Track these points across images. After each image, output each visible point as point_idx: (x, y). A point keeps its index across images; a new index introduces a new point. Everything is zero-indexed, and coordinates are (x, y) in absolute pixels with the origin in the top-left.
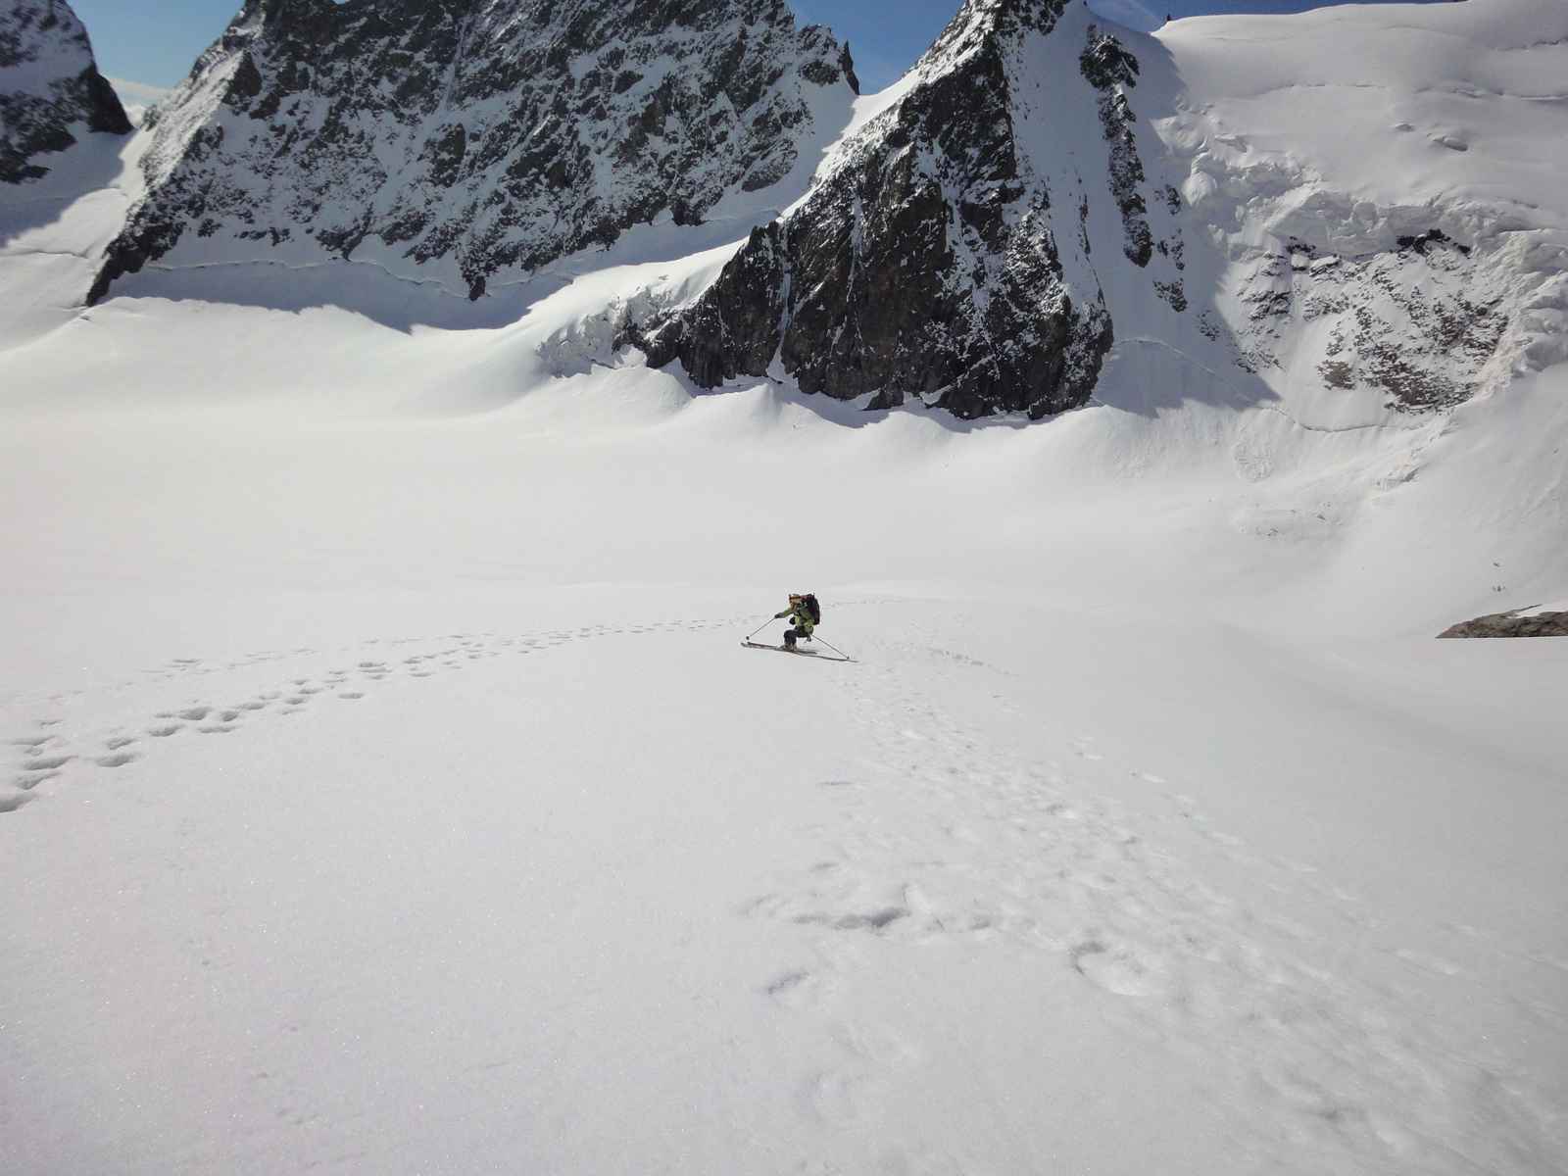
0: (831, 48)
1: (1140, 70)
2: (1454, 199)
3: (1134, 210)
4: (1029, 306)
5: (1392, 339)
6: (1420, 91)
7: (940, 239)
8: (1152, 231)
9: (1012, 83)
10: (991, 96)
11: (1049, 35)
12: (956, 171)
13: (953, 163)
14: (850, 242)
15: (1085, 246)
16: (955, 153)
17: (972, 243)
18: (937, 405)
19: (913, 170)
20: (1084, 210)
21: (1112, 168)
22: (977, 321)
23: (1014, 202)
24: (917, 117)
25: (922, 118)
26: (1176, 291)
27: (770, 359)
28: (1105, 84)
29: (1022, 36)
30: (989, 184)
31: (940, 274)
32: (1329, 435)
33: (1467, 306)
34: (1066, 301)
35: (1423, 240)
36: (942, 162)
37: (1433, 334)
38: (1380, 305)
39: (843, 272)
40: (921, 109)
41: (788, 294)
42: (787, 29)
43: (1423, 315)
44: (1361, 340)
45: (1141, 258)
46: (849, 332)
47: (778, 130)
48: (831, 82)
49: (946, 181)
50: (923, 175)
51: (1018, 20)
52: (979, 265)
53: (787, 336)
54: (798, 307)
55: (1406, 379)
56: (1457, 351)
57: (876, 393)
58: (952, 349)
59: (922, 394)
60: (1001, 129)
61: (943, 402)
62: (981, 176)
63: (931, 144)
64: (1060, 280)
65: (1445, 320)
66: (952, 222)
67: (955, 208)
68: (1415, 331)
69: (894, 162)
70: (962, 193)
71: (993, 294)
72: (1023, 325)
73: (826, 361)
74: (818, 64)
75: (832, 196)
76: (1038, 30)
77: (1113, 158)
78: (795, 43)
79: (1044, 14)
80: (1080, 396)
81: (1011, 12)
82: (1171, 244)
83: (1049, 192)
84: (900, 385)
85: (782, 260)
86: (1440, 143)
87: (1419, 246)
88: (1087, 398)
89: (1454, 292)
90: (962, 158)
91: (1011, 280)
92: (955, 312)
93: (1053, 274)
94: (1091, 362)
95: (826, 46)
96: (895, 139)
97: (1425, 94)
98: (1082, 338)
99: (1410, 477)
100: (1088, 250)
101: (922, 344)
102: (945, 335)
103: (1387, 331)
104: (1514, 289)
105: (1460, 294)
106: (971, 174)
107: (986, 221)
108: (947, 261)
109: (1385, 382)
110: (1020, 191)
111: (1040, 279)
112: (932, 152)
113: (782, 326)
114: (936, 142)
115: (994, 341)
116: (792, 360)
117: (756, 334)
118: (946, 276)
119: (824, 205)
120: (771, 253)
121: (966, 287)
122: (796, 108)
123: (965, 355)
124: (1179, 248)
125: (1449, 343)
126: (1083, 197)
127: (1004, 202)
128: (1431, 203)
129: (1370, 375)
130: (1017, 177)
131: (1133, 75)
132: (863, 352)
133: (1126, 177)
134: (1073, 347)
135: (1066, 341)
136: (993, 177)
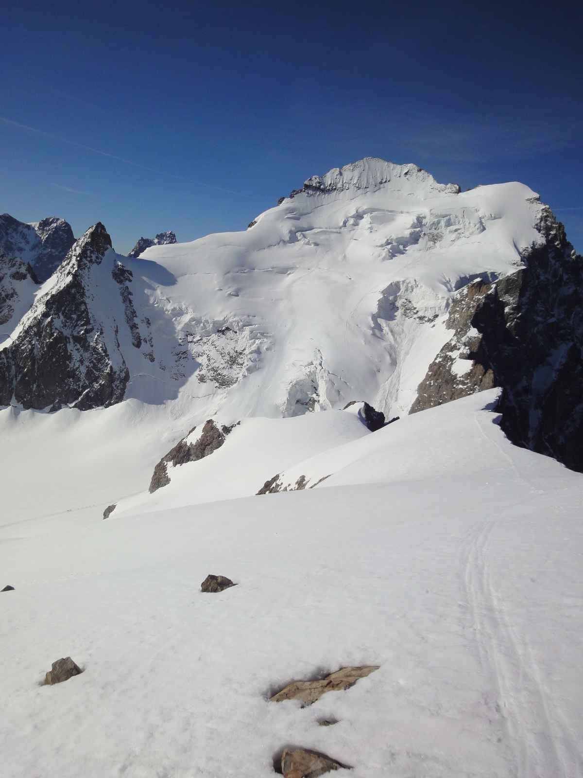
0: (22, 266)
1: (133, 275)
2: (231, 317)
3: (134, 328)
4: (99, 370)
5: (216, 365)
6: (226, 274)
7: (66, 351)
8: (141, 335)
9: (86, 288)
10: (78, 296)
11: (100, 265)
12: (69, 324)
13: (68, 321)
14: (34, 354)
15: (117, 345)
16: (68, 317)
17: (78, 349)
18: (73, 407)
19: (53, 327)
20: (117, 331)
21: (126, 313)
22: (83, 376)
23: (91, 333)
24: (52, 306)
25: (54, 306)
26: (151, 355)
27: (11, 398)
28: (121, 282)
29: (89, 268)
30: (81, 328)
31: (68, 362)
32: (199, 399)
33: (236, 352)
34: (111, 367)
35: (224, 331)
36: (63, 321)
37: (227, 362)
38: (213, 353)
39: (33, 365)
40: (53, 303)
41: (14, 373)
42: (3, 259)
43: (224, 356)
44: (208, 366)
45: (138, 345)
46: (38, 386)
47: (5, 301)
48: (24, 279)
49: (66, 328)
50: (56, 329)
51: (87, 262)
52: (81, 357)
53: (16, 389)
54: (19, 378)
55: (220, 378)
56: (234, 367)
57: (52, 406)
58: (76, 388)
59: (68, 404)
60: (83, 308)
61: (75, 406)
62: (78, 325)
63: (59, 315)
64: (109, 359)
65: (231, 357)
66: (70, 343)
67: (70, 337)
68: (223, 362)
69: (46, 324)
70: (72, 332)
71: (87, 367)
72: (98, 377)
73: (32, 397)
74: (18, 273)
75: (25, 337)
76: (96, 264)
77: (126, 310)
78: (7, 265)
79: (97, 257)
80: (120, 399)
81: (84, 260)
82: (148, 339)
83: (103, 328)
84: (60, 402)
85: (10, 361)
86: (230, 295)
87: (223, 332)
88: (123, 399)
89: (233, 347)
90: (72, 319)
91: (92, 362)
92: (75, 374)
93: (106, 358)
94: (122, 387)
95: (20, 265)
96: (45, 315)
97: (228, 275)
98: (118, 380)
99: (216, 413)
100: (119, 346)
101: (65, 387)
102: (72, 383)
103: (215, 362)
104: (248, 345)
105: (235, 348)
106: (75, 324)
107: (82, 341)
108: (70, 358)
109: (215, 380)
110: (92, 329)
111: (102, 360)
112: (59, 318)
113: (14, 386)
114: (60, 314)
115: (89, 384)
116: (19, 398)
117: (4, 391)
118: (70, 363)
119: (23, 340)
120: (5, 360)
121: (77, 366)
122: (10, 292)
123: (80, 389)
124: (151, 340)
125: (232, 364)
126: (116, 327)
127: (87, 333)
128: (225, 319)
129: (211, 378)
130: (90, 324)
131: (131, 278)
132: (45, 392)
133: (131, 315)
134: (115, 383)
135: (113, 381)
136: (82, 325)
